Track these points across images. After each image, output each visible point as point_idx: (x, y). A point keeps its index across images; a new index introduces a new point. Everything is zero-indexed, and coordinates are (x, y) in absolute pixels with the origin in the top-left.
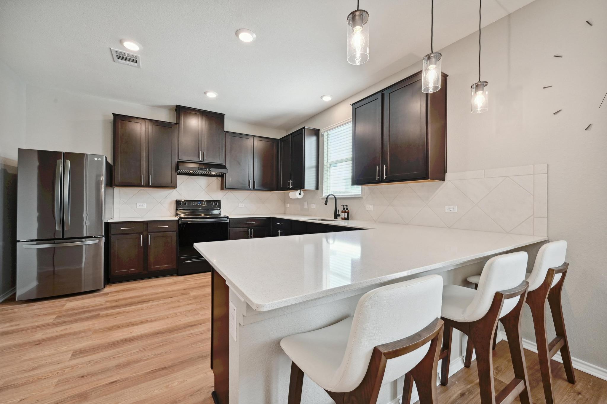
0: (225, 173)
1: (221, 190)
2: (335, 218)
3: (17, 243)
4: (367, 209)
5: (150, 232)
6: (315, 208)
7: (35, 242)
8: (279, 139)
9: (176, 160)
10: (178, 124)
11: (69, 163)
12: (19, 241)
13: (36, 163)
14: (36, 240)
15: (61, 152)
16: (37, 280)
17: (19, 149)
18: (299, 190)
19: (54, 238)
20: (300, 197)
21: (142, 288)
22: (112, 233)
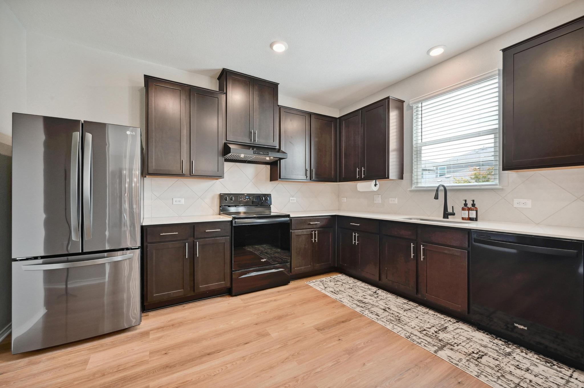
0: (280, 159)
1: (271, 180)
2: (444, 217)
3: (13, 263)
4: (516, 205)
5: (197, 239)
6: (397, 203)
7: (41, 261)
8: (337, 117)
9: (224, 141)
10: (225, 94)
11: (89, 137)
12: (15, 260)
13: (41, 137)
14: (42, 257)
15: (79, 121)
16: (45, 306)
17: (13, 114)
18: (375, 181)
19: (67, 253)
20: (375, 189)
21: (193, 321)
22: (149, 241)
